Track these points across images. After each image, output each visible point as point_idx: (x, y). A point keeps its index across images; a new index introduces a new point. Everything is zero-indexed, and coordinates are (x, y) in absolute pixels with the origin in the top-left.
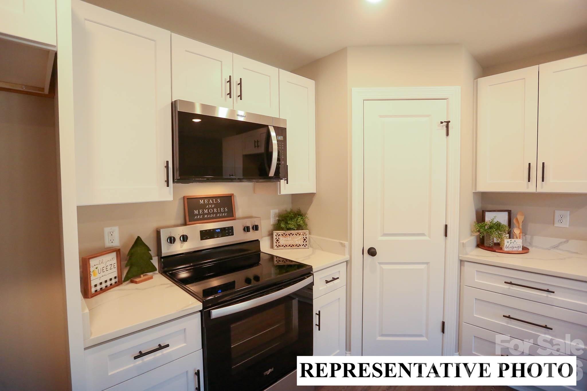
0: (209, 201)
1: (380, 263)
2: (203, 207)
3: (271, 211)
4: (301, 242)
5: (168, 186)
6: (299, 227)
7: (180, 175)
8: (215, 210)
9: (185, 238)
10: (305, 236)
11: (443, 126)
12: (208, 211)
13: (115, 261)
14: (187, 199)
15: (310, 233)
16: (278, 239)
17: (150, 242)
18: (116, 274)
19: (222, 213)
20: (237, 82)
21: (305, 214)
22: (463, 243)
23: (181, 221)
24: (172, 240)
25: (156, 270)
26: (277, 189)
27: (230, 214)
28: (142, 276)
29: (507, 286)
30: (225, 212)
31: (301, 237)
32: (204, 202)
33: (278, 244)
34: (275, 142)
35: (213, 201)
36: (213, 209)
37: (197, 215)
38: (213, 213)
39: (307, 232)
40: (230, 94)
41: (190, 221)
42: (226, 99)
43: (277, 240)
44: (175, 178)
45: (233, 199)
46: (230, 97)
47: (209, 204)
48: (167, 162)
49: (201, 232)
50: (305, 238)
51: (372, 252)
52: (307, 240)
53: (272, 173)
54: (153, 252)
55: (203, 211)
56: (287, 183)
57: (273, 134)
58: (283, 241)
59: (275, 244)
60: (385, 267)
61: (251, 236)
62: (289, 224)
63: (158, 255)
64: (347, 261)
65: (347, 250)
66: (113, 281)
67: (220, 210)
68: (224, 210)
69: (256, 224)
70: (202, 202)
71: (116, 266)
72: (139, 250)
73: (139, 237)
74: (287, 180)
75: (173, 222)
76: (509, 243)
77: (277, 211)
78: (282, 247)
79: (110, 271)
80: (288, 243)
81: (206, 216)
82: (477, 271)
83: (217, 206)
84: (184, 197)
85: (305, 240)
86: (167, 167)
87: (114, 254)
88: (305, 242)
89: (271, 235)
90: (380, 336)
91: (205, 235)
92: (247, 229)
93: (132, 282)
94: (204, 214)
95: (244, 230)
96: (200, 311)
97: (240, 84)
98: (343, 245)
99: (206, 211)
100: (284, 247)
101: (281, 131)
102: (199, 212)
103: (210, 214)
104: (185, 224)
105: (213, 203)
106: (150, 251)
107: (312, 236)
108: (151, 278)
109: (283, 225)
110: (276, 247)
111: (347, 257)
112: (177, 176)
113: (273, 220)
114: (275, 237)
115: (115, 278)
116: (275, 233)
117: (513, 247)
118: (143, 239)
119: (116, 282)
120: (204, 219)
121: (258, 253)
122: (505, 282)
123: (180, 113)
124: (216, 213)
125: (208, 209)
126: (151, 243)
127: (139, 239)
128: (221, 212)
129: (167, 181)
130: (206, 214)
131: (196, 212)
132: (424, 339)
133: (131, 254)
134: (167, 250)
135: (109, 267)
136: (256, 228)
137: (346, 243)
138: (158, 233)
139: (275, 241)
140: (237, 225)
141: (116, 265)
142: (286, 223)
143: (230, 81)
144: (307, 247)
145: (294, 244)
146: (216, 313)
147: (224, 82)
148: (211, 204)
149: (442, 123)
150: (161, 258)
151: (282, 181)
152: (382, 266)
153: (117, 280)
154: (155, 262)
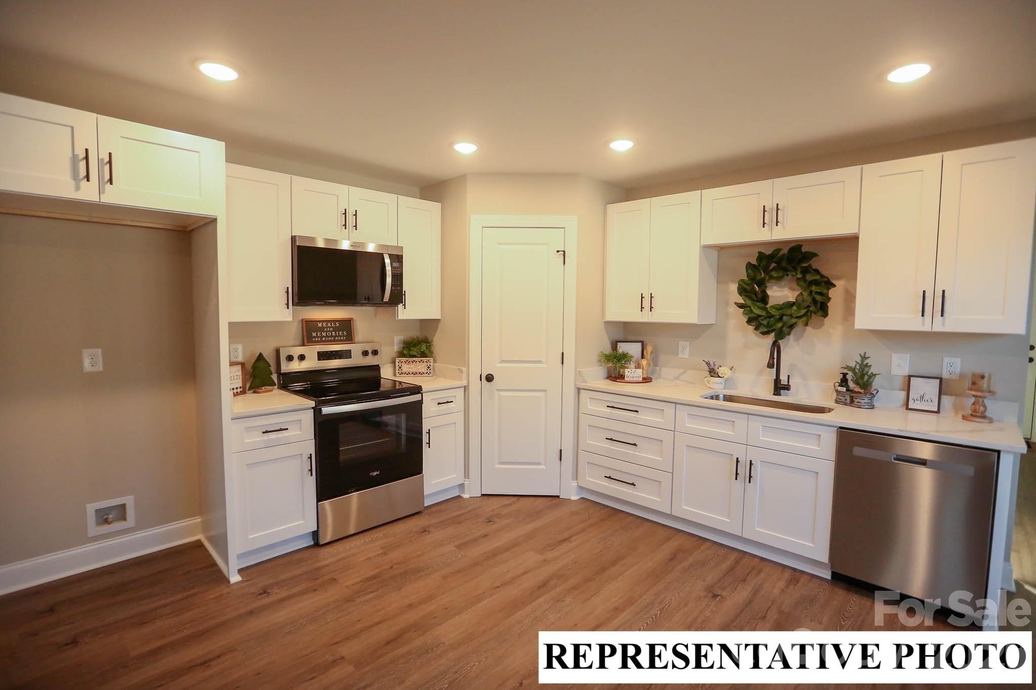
0: (327, 325)
1: (498, 390)
2: (322, 329)
3: (395, 337)
4: (424, 370)
5: (288, 308)
6: (423, 355)
7: (299, 299)
8: (333, 333)
9: (302, 358)
10: (429, 364)
11: (560, 255)
12: (326, 334)
13: (240, 373)
14: (306, 321)
15: (435, 361)
16: (400, 365)
17: (271, 359)
18: (241, 385)
19: (341, 336)
20: (352, 213)
21: (432, 341)
22: (580, 371)
23: (299, 342)
24: (290, 358)
25: (276, 385)
26: (395, 314)
27: (350, 338)
28: (263, 388)
29: (609, 410)
30: (343, 336)
31: (425, 364)
32: (322, 325)
33: (400, 372)
34: (388, 268)
35: (331, 325)
36: (331, 332)
37: (315, 337)
38: (332, 336)
39: (431, 360)
40: (345, 225)
41: (308, 343)
42: (341, 229)
43: (400, 368)
44: (294, 302)
45: (353, 323)
46: (346, 228)
47: (327, 328)
48: (288, 288)
49: (318, 353)
50: (429, 365)
51: (490, 378)
52: (431, 367)
53: (386, 298)
54: (273, 368)
55: (321, 334)
56: (405, 308)
57: (387, 261)
58: (405, 368)
59: (397, 371)
60: (503, 394)
61: (370, 361)
62: (412, 350)
63: (277, 373)
64: (465, 387)
65: (464, 375)
66: (239, 390)
67: (339, 333)
68: (343, 333)
69: (376, 349)
70: (320, 325)
71: (241, 378)
72: (261, 364)
73: (260, 353)
74: (405, 305)
75: (292, 343)
76: (630, 373)
77: (402, 338)
78: (405, 375)
79: (236, 381)
80: (411, 371)
81: (324, 339)
82: (590, 398)
83: (335, 329)
84: (302, 320)
85: (429, 367)
86: (287, 292)
87: (239, 367)
88: (429, 370)
89: (394, 362)
90: (499, 464)
91: (322, 356)
92: (365, 353)
93: (254, 392)
94: (322, 337)
95: (363, 353)
96: (313, 408)
97: (356, 215)
98: (461, 371)
99: (324, 334)
100: (407, 374)
101: (398, 259)
102: (317, 334)
103: (328, 337)
104: (303, 345)
105: (332, 327)
106: (270, 366)
107: (436, 364)
108: (271, 391)
109: (405, 352)
110: (398, 375)
111: (464, 383)
112: (296, 300)
113: (396, 348)
114: (397, 364)
115: (240, 387)
116: (397, 361)
117: (633, 377)
118: (264, 356)
119: (241, 392)
120: (321, 342)
121: (378, 378)
122: (608, 406)
123: (298, 246)
124: (335, 337)
125: (327, 332)
126: (272, 361)
127: (261, 355)
128: (339, 336)
129: (288, 304)
130: (324, 337)
131: (314, 334)
132: (543, 467)
133: (254, 367)
134: (286, 367)
135: (235, 377)
136: (375, 353)
137: (464, 369)
138: (278, 352)
139: (397, 368)
140: (355, 349)
141: (241, 376)
142: (410, 350)
143: (345, 213)
144: (431, 375)
145: (417, 371)
146: (327, 410)
147: (339, 214)
148: (329, 327)
149: (558, 251)
150: (280, 374)
151: (400, 306)
152: (500, 393)
153: (241, 390)
154: (274, 377)
